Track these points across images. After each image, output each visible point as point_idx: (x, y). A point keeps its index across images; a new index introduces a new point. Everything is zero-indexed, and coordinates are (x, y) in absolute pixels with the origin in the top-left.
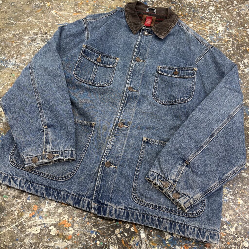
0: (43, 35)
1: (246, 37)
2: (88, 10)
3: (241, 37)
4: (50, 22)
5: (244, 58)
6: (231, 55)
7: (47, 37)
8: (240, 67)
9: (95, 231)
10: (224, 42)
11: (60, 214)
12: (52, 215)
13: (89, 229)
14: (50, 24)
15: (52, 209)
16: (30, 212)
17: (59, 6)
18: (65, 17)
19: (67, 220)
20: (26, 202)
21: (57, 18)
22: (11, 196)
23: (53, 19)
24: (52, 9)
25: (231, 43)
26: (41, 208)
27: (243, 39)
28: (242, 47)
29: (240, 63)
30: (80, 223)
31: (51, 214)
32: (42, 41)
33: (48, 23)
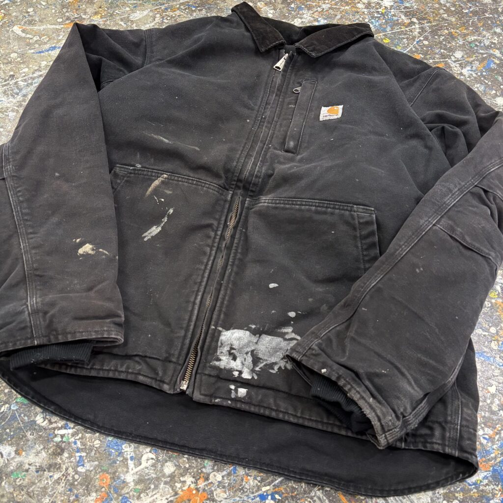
0: (5, 81)
1: (442, 11)
2: (96, 13)
3: (433, 13)
4: (15, 52)
5: (452, 50)
6: (425, 49)
7: (16, 83)
8: (451, 67)
9: (269, 492)
10: (402, 27)
11: (172, 476)
12: (152, 486)
13: (253, 493)
14: (16, 55)
15: (147, 471)
16: (94, 494)
17: (26, 14)
18: (47, 35)
19: (193, 486)
20: (77, 472)
21: (28, 40)
22: (33, 468)
23: (19, 45)
24: (12, 24)
25: (417, 26)
26: (119, 478)
27: (436, 15)
28: (440, 30)
29: (449, 61)
30: (227, 485)
31: (150, 483)
32: (8, 94)
33: (9, 53)
